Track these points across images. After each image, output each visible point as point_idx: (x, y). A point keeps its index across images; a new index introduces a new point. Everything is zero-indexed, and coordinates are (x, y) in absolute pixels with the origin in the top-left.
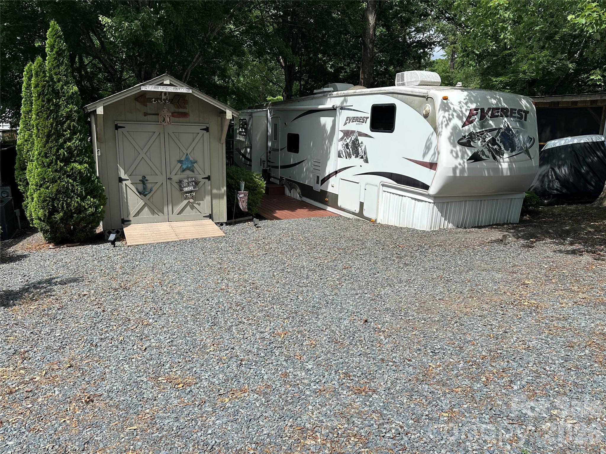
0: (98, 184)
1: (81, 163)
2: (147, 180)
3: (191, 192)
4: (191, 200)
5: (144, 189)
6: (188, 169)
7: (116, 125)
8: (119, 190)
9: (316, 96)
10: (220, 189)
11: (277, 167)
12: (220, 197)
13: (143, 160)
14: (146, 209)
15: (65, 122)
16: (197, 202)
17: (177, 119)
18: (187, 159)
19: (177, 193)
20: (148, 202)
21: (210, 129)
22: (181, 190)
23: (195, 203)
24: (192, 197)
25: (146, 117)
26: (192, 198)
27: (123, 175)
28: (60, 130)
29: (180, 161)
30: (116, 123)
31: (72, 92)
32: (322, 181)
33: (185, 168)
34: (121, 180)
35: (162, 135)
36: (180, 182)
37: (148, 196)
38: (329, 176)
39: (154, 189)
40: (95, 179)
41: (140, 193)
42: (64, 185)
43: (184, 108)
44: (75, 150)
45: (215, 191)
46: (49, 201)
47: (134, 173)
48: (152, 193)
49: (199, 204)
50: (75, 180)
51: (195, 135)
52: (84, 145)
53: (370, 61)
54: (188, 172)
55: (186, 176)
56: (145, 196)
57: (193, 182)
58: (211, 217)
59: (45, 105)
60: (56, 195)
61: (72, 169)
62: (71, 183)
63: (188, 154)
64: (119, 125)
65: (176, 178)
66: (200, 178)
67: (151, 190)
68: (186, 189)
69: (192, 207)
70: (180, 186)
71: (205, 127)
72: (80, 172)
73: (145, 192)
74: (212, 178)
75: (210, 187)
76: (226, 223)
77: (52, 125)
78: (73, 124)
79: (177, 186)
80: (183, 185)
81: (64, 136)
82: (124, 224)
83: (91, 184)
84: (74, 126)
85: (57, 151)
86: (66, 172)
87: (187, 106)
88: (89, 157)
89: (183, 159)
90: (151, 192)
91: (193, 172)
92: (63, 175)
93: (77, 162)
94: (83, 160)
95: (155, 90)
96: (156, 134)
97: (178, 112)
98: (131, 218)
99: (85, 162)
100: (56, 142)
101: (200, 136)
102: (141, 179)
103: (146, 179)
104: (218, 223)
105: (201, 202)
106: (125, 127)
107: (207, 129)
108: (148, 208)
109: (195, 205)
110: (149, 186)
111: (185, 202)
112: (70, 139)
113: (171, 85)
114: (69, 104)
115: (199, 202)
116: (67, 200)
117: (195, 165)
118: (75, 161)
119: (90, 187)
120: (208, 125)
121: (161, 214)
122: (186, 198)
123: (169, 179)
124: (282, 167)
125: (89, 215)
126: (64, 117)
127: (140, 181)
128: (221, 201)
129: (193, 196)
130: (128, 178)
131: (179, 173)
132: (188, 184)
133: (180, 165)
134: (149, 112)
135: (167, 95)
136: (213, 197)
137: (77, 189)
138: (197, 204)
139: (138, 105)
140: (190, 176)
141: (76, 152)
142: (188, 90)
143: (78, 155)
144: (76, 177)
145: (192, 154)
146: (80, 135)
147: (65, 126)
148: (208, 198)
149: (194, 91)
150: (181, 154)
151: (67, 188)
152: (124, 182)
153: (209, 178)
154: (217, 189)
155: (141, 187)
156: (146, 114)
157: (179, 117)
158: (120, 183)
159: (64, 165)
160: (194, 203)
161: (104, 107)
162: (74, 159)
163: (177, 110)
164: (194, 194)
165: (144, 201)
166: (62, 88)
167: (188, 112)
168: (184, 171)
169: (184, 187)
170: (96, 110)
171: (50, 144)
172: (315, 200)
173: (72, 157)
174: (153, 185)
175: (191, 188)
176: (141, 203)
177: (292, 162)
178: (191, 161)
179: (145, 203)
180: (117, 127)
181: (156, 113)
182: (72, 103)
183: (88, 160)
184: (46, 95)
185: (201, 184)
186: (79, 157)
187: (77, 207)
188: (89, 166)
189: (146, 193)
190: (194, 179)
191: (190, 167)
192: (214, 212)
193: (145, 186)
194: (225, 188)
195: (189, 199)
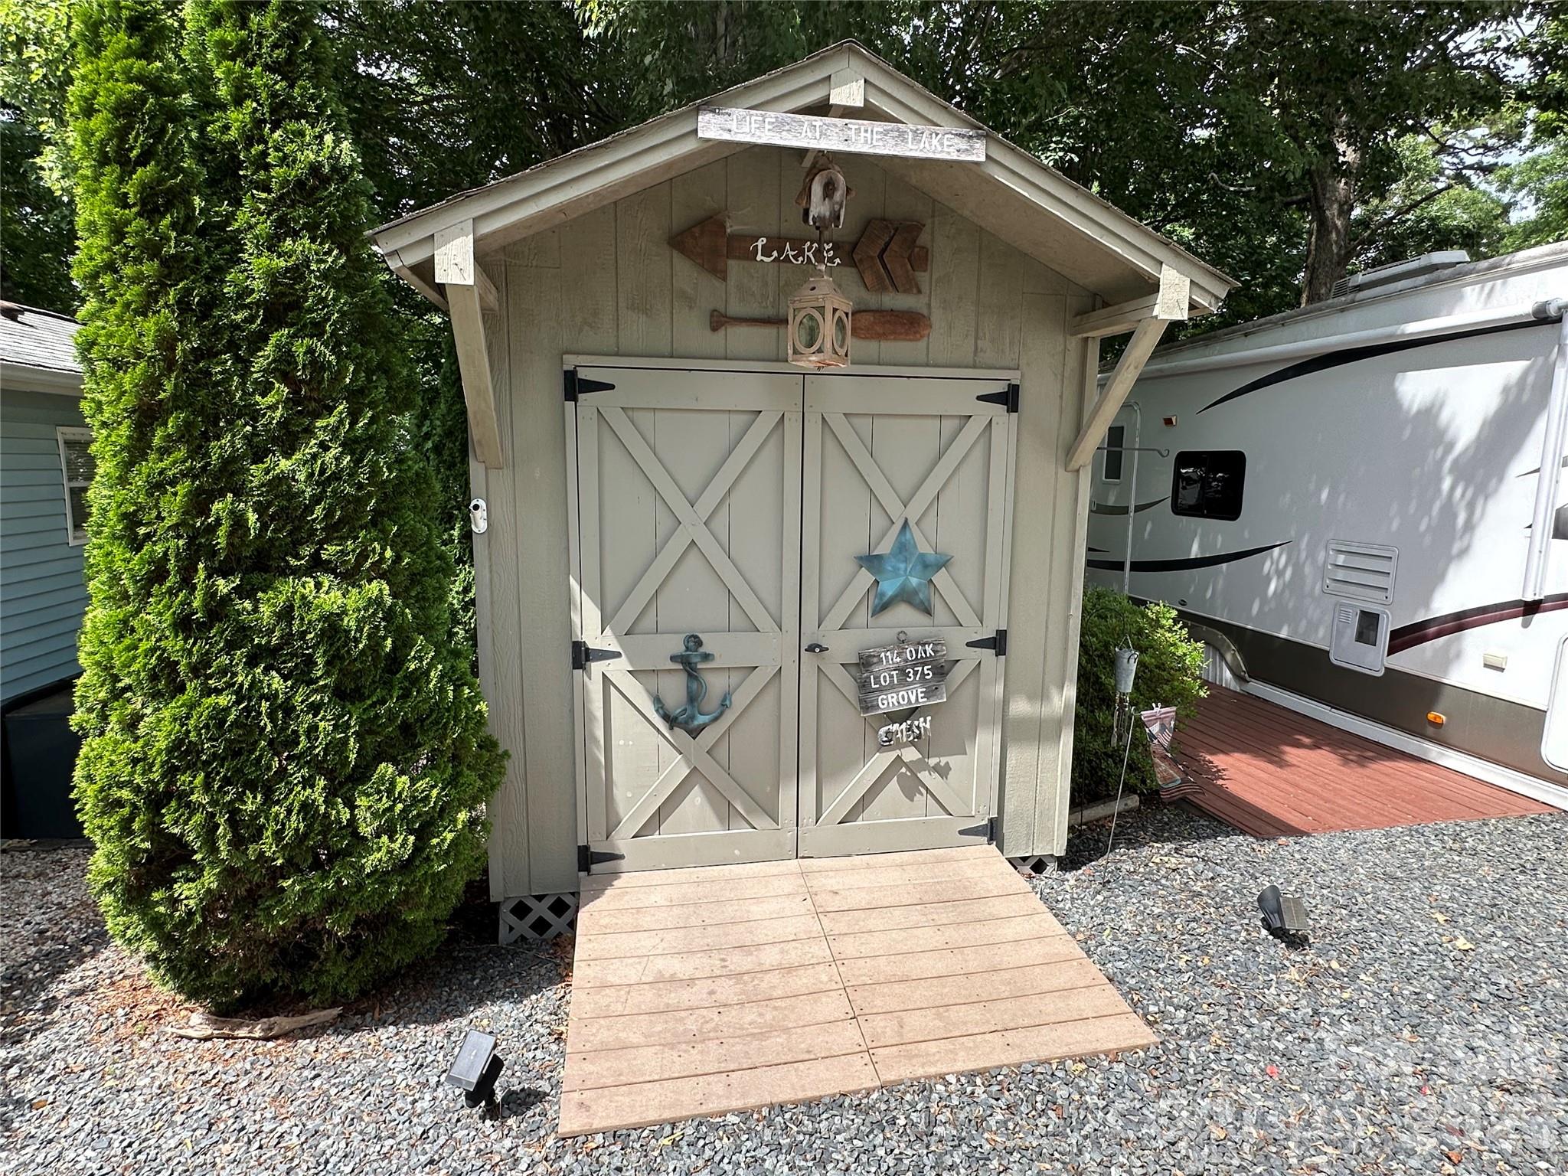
0: (442, 690)
1: (350, 576)
2: (707, 657)
3: (911, 713)
4: (910, 754)
5: (693, 698)
6: (905, 596)
7: (570, 378)
8: (573, 708)
9: (1361, 295)
10: (1043, 696)
11: (1119, 566)
12: (1041, 732)
13: (694, 552)
14: (696, 798)
15: (259, 340)
16: (932, 762)
17: (871, 347)
18: (903, 548)
19: (843, 718)
20: (707, 766)
21: (1025, 399)
22: (866, 706)
23: (926, 767)
24: (915, 739)
25: (722, 332)
26: (912, 743)
27: (591, 631)
28: (228, 380)
29: (870, 561)
30: (570, 362)
31: (315, 169)
32: (1394, 634)
33: (890, 593)
34: (581, 656)
35: (792, 428)
36: (865, 663)
37: (708, 737)
38: (1460, 622)
39: (739, 701)
40: (431, 666)
41: (671, 720)
42: (223, 712)
43: (907, 291)
44: (316, 500)
45: (1020, 707)
46: (134, 806)
47: (648, 622)
48: (729, 717)
49: (943, 771)
50: (302, 676)
51: (949, 426)
52: (375, 472)
53: (1339, 264)
54: (904, 616)
55: (890, 635)
56: (695, 733)
57: (924, 664)
58: (993, 832)
59: (128, 223)
60: (171, 772)
61: (285, 614)
62: (272, 697)
63: (912, 523)
64: (583, 374)
65: (843, 646)
66: (956, 642)
67: (724, 705)
68: (889, 702)
69: (912, 787)
70: (863, 685)
71: (1000, 388)
72: (332, 627)
73: (692, 718)
74: (1013, 644)
75: (1000, 689)
76: (1059, 859)
77: (167, 342)
78: (310, 351)
79: (846, 682)
80: (877, 681)
81: (254, 415)
82: (588, 870)
83: (405, 696)
84: (316, 364)
85: (199, 503)
86: (243, 633)
87: (923, 277)
88: (401, 544)
89: (884, 548)
90: (721, 714)
91: (928, 611)
92: (231, 647)
93: (333, 571)
94: (363, 556)
95: (778, 140)
96: (764, 425)
97: (879, 312)
98: (622, 842)
99: (378, 572)
100: (191, 456)
101: (975, 428)
102: (680, 649)
103: (701, 650)
104: (1024, 859)
105: (953, 761)
106: (611, 387)
107: (1010, 399)
108: (704, 790)
109: (923, 776)
110: (715, 684)
111: (882, 761)
112: (288, 439)
113: (867, 113)
114: (295, 235)
115: (943, 761)
116: (240, 796)
117: (940, 578)
118: (317, 564)
119: (391, 716)
120: (1015, 377)
121: (763, 822)
122: (890, 742)
123: (811, 649)
124: (1137, 566)
125: (381, 876)
126: (258, 304)
127: (673, 659)
128: (1047, 753)
129: (919, 737)
130: (619, 649)
131: (862, 616)
132: (902, 672)
133: (866, 578)
134: (735, 308)
135: (838, 196)
136: (1012, 732)
137: (313, 729)
138: (936, 769)
139: (685, 272)
140: (913, 633)
141: (318, 511)
142: (963, 144)
143: (334, 531)
144: (310, 662)
145: (929, 523)
146: (354, 415)
147: (261, 361)
148: (988, 740)
149: (998, 154)
150: (879, 522)
151: (248, 724)
152: (597, 667)
153: (998, 643)
154: (1031, 698)
155: (675, 689)
156: (718, 321)
157: (881, 336)
158: (578, 672)
159: (240, 592)
160: (921, 765)
161: (476, 241)
162: (307, 551)
163: (873, 300)
164: (924, 723)
165: (687, 760)
166: (251, 135)
167: (925, 312)
168: (883, 607)
169: (881, 690)
170: (430, 261)
171: (151, 466)
172: (1334, 705)
173: (300, 543)
174: (735, 678)
175: (913, 695)
176: (677, 769)
177: (1195, 552)
178: (922, 556)
179: (695, 770)
180: (574, 386)
181: (770, 312)
182: (312, 228)
183: (398, 559)
184: (142, 160)
185: (959, 674)
186: (342, 540)
187: (301, 838)
188: (394, 595)
189: (701, 719)
190: (929, 649)
191: (915, 592)
192: (1009, 808)
193: (695, 686)
194: (1071, 692)
195: (900, 745)
